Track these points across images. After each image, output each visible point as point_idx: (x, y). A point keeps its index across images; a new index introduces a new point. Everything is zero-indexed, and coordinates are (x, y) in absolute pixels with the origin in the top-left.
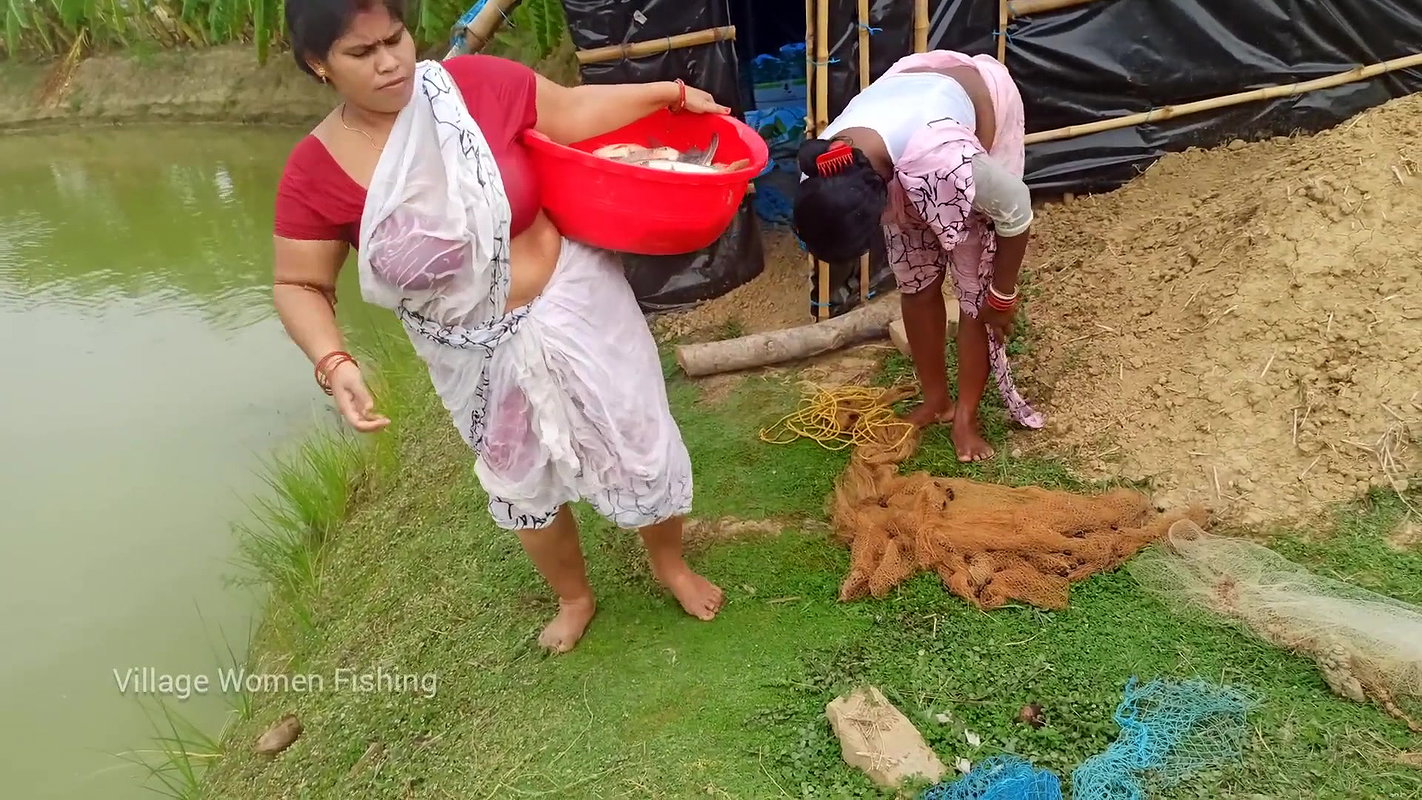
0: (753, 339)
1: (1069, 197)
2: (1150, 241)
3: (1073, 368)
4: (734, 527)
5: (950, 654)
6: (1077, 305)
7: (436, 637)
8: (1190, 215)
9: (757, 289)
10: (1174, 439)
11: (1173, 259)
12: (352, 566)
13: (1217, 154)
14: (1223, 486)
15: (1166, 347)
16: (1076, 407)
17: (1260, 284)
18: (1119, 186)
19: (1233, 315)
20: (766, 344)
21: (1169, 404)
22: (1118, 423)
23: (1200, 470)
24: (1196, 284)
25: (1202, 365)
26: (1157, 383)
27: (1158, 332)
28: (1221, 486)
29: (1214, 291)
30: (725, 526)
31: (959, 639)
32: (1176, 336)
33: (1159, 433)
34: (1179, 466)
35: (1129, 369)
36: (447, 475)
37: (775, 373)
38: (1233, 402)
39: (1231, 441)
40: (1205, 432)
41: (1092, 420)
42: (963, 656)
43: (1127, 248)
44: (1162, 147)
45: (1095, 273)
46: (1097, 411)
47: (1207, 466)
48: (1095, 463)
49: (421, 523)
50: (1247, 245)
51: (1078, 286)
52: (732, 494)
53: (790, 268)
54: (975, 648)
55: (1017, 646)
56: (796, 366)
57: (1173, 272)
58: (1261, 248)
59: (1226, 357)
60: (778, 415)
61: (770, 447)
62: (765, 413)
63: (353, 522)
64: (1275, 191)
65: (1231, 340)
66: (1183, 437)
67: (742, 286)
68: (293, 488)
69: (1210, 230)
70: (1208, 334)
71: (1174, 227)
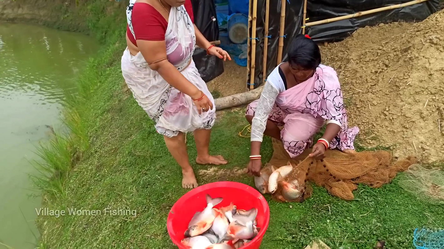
0: (228, 98)
1: (326, 44)
2: (368, 59)
3: (350, 105)
4: (239, 172)
5: (339, 221)
6: (344, 82)
7: (126, 221)
8: (381, 49)
9: (222, 79)
10: (395, 131)
11: (378, 65)
12: (78, 187)
13: (376, 28)
14: (418, 148)
15: (384, 97)
16: (354, 120)
17: (418, 74)
18: (343, 40)
19: (410, 85)
20: (233, 99)
21: (391, 118)
22: (373, 126)
23: (408, 142)
24: (391, 74)
25: (402, 103)
26: (385, 111)
27: (380, 92)
28: (417, 148)
29: (400, 77)
30: (236, 171)
31: (340, 214)
32: (388, 93)
33: (389, 129)
34: (399, 141)
35: (373, 106)
36: (113, 151)
37: (236, 110)
38: (415, 117)
39: (417, 131)
40: (407, 128)
41: (363, 125)
42: (344, 221)
43: (358, 62)
44: (358, 26)
45: (349, 71)
46: (364, 121)
47: (410, 141)
48: (368, 141)
49: (106, 171)
50: (409, 60)
51: (344, 75)
52: (235, 159)
53: (233, 71)
54: (348, 218)
55: (364, 216)
56: (243, 107)
57: (380, 70)
58: (415, 61)
59: (410, 100)
60: (243, 126)
61: (244, 139)
62: (238, 125)
63: (75, 170)
64: (417, 41)
65: (411, 95)
66: (399, 130)
67: (216, 78)
68: (49, 157)
69: (392, 55)
70: (401, 92)
71: (376, 54)
